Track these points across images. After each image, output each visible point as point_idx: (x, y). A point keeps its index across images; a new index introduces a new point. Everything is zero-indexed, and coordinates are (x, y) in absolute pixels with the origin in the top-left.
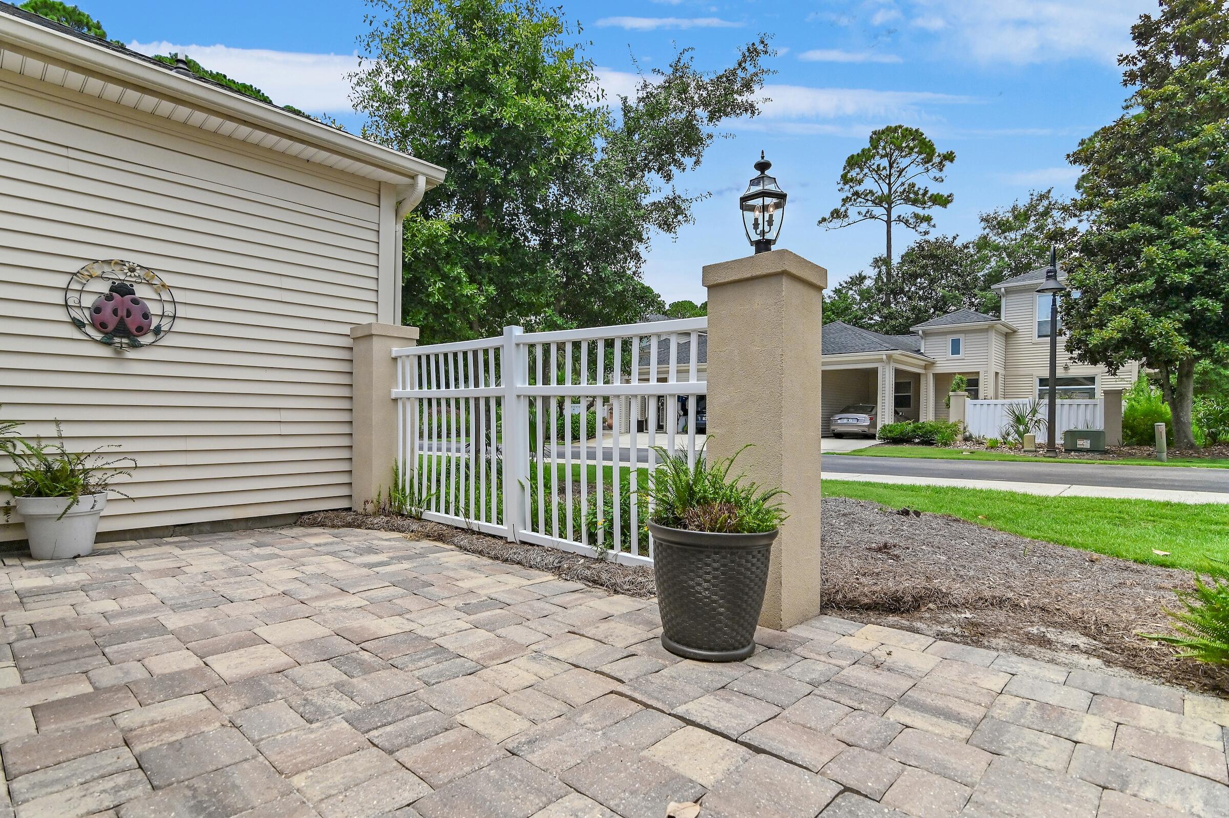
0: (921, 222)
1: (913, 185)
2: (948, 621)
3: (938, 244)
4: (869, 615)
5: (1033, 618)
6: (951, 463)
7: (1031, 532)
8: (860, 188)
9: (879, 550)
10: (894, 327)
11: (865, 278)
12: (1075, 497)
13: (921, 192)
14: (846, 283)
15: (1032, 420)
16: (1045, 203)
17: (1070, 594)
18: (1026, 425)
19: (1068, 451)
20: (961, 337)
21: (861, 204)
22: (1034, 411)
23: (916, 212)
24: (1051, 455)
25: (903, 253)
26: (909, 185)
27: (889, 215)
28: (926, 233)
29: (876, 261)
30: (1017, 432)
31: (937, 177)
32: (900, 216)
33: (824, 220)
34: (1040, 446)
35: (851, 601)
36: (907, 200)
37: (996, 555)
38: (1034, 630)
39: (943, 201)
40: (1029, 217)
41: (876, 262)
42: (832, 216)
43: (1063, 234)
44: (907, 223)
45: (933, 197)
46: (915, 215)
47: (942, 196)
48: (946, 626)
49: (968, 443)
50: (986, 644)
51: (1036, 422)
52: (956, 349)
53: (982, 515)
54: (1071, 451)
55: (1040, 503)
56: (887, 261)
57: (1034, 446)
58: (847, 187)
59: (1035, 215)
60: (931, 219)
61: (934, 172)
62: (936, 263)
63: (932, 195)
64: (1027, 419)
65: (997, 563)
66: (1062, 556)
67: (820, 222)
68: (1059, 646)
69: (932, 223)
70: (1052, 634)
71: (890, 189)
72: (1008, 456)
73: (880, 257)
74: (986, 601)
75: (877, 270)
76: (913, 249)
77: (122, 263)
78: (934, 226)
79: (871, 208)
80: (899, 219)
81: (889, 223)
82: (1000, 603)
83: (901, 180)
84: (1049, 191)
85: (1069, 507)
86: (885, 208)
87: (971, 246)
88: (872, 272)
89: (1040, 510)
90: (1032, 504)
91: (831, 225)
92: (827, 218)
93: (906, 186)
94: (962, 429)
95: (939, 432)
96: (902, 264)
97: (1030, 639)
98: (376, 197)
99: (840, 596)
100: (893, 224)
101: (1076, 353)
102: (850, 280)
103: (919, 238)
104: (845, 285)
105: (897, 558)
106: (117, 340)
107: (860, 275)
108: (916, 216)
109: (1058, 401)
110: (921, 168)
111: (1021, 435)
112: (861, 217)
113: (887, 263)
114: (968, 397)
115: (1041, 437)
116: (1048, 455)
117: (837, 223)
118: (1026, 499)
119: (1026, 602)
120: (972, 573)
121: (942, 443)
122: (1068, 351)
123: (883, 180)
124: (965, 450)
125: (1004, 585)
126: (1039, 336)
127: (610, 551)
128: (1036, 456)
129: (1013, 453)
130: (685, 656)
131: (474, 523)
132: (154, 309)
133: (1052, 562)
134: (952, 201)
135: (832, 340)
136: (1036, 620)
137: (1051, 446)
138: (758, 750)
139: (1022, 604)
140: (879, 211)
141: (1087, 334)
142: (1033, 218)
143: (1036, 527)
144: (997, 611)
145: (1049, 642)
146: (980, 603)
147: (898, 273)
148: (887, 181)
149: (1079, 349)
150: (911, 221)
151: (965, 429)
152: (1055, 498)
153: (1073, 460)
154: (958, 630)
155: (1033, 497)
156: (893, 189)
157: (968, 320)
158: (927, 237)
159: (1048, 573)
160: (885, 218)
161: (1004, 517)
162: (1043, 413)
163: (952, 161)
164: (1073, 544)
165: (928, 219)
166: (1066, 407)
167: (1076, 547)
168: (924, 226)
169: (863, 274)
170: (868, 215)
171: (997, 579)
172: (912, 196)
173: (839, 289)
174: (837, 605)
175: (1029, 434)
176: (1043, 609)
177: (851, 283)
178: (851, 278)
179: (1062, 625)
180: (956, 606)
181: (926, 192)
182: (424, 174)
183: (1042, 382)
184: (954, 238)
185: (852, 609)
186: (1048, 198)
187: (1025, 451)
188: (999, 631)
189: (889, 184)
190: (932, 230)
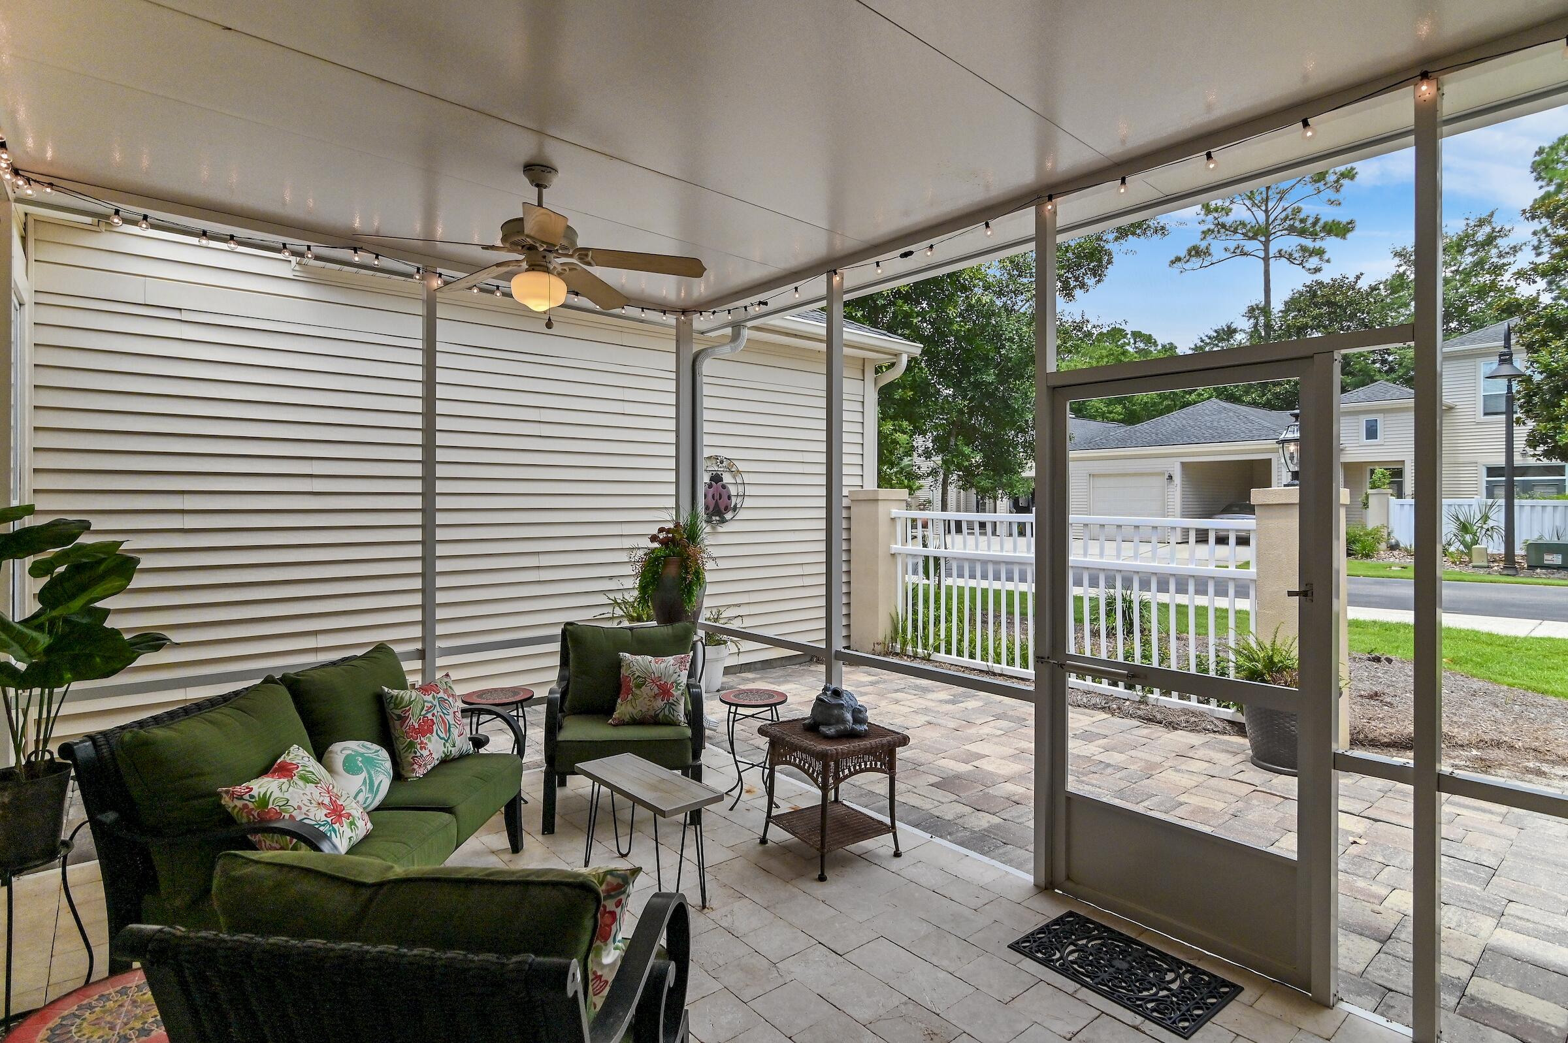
0: (1310, 256)
1: (1299, 210)
2: (1458, 757)
3: (1338, 286)
4: (1390, 751)
5: (1528, 757)
6: (1382, 583)
7: (1506, 679)
8: (1228, 220)
9: (1371, 697)
10: (1277, 396)
11: (1235, 331)
12: (1550, 639)
13: (1310, 221)
14: (1210, 338)
15: (1482, 527)
16: (1487, 229)
17: (1556, 739)
18: (1475, 534)
19: (1532, 567)
20: (1379, 418)
21: (1228, 238)
22: (1485, 518)
23: (1303, 244)
24: (1510, 572)
25: (1287, 299)
26: (1294, 210)
27: (1266, 250)
28: (1317, 270)
29: (1252, 310)
30: (1463, 543)
31: (1332, 200)
32: (1281, 250)
33: (1178, 259)
34: (1494, 559)
35: (1372, 740)
36: (1291, 230)
37: (1478, 702)
38: (1531, 765)
39: (1340, 230)
40: (1465, 248)
41: (1251, 312)
42: (1190, 254)
43: (1519, 306)
44: (1290, 258)
45: (1328, 228)
46: (1302, 247)
47: (1339, 223)
48: (1457, 760)
49: (1396, 553)
50: (1494, 773)
51: (1488, 530)
52: (1372, 433)
53: (1446, 658)
54: (1537, 567)
55: (1509, 643)
56: (1266, 310)
57: (1486, 560)
58: (1210, 217)
59: (1472, 246)
60: (1324, 252)
61: (1329, 194)
62: (1335, 312)
63: (1326, 224)
64: (1475, 528)
65: (1482, 711)
66: (1542, 705)
67: (1173, 262)
68: (1552, 776)
69: (1326, 257)
70: (1545, 768)
71: (1268, 217)
72: (1451, 573)
73: (1257, 305)
74: (1486, 742)
75: (1252, 321)
76: (1301, 294)
77: (716, 458)
78: (1328, 261)
79: (1242, 243)
80: (1280, 254)
81: (1266, 259)
82: (1499, 744)
83: (1284, 204)
84: (1492, 215)
85: (1543, 650)
86: (1261, 242)
87: (1382, 286)
88: (1246, 324)
89: (1510, 653)
90: (1499, 645)
91: (1188, 266)
92: (1182, 256)
93: (1289, 210)
94: (1385, 534)
95: (1358, 541)
96: (1285, 312)
97: (1528, 771)
98: (860, 372)
99: (1362, 736)
100: (1272, 261)
101: (1541, 449)
102: (1215, 334)
103: (1309, 279)
104: (1208, 341)
105: (1390, 705)
106: (714, 518)
107: (1229, 327)
108: (1303, 249)
109: (1516, 501)
110: (1310, 189)
111: (1468, 547)
112: (1229, 255)
113: (1265, 312)
114: (1392, 495)
115: (1496, 547)
116: (1505, 572)
117: (1196, 262)
118: (1491, 639)
119: (1520, 744)
120: (1464, 720)
121: (1363, 555)
122: (1530, 446)
123: (1259, 207)
124: (1393, 564)
125: (1495, 730)
126: (1486, 414)
127: (1150, 695)
128: (1489, 574)
129: (1458, 569)
130: (1280, 773)
131: (997, 668)
132: (733, 490)
133: (1535, 711)
134: (1353, 228)
135: (1209, 424)
136: (1531, 758)
137: (1509, 558)
138: (1376, 820)
139: (1517, 746)
140: (1254, 246)
141: (1555, 428)
142: (1469, 250)
143: (1509, 673)
144: (1497, 751)
145: (1544, 773)
146: (1481, 744)
147: (1282, 325)
148: (1264, 208)
149: (1545, 443)
150: (1296, 255)
151: (1389, 534)
152: (1525, 639)
153: (1540, 581)
154: (1468, 763)
155: (1500, 638)
156: (1272, 218)
157: (1388, 396)
158: (1318, 277)
159: (1532, 721)
160: (1262, 254)
161: (1472, 661)
162: (1498, 518)
163: (1352, 178)
164: (1552, 692)
165: (1320, 253)
166: (1527, 510)
167: (1556, 696)
168: (1313, 262)
169: (1234, 326)
170: (1238, 251)
171: (1488, 726)
172: (1297, 224)
173: (1201, 347)
174: (1360, 742)
175: (1477, 546)
176: (1535, 750)
177: (1216, 338)
178: (1216, 331)
179: (1553, 762)
180: (1462, 746)
181: (1317, 220)
182: (906, 352)
183: (1492, 471)
184: (1358, 278)
185: (1373, 746)
186: (1490, 222)
187: (1474, 567)
188: (1501, 764)
189: (1266, 211)
190: (1325, 266)
